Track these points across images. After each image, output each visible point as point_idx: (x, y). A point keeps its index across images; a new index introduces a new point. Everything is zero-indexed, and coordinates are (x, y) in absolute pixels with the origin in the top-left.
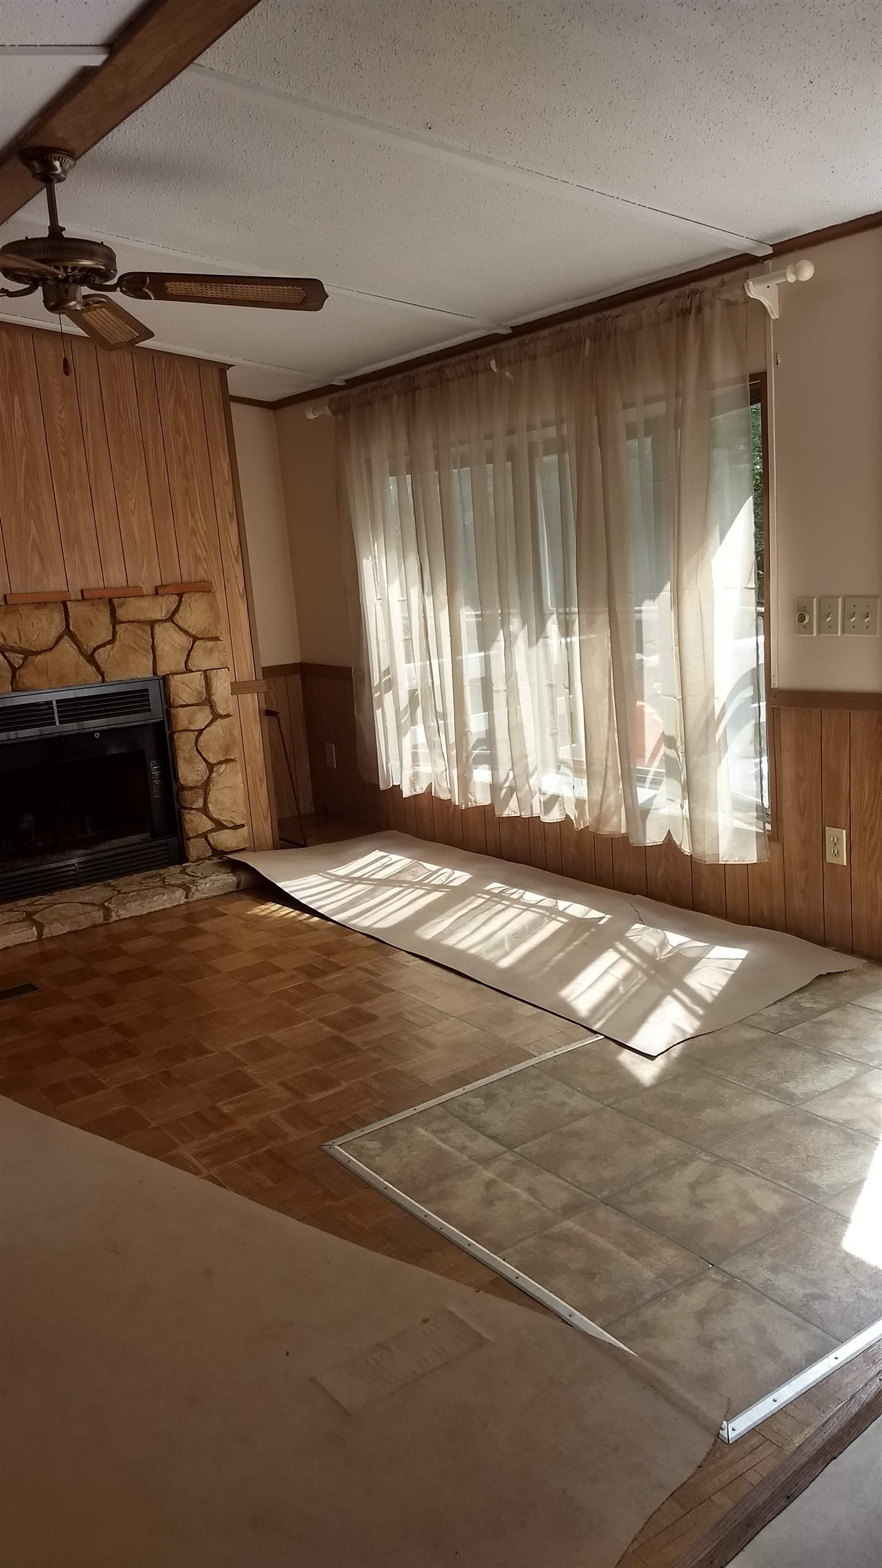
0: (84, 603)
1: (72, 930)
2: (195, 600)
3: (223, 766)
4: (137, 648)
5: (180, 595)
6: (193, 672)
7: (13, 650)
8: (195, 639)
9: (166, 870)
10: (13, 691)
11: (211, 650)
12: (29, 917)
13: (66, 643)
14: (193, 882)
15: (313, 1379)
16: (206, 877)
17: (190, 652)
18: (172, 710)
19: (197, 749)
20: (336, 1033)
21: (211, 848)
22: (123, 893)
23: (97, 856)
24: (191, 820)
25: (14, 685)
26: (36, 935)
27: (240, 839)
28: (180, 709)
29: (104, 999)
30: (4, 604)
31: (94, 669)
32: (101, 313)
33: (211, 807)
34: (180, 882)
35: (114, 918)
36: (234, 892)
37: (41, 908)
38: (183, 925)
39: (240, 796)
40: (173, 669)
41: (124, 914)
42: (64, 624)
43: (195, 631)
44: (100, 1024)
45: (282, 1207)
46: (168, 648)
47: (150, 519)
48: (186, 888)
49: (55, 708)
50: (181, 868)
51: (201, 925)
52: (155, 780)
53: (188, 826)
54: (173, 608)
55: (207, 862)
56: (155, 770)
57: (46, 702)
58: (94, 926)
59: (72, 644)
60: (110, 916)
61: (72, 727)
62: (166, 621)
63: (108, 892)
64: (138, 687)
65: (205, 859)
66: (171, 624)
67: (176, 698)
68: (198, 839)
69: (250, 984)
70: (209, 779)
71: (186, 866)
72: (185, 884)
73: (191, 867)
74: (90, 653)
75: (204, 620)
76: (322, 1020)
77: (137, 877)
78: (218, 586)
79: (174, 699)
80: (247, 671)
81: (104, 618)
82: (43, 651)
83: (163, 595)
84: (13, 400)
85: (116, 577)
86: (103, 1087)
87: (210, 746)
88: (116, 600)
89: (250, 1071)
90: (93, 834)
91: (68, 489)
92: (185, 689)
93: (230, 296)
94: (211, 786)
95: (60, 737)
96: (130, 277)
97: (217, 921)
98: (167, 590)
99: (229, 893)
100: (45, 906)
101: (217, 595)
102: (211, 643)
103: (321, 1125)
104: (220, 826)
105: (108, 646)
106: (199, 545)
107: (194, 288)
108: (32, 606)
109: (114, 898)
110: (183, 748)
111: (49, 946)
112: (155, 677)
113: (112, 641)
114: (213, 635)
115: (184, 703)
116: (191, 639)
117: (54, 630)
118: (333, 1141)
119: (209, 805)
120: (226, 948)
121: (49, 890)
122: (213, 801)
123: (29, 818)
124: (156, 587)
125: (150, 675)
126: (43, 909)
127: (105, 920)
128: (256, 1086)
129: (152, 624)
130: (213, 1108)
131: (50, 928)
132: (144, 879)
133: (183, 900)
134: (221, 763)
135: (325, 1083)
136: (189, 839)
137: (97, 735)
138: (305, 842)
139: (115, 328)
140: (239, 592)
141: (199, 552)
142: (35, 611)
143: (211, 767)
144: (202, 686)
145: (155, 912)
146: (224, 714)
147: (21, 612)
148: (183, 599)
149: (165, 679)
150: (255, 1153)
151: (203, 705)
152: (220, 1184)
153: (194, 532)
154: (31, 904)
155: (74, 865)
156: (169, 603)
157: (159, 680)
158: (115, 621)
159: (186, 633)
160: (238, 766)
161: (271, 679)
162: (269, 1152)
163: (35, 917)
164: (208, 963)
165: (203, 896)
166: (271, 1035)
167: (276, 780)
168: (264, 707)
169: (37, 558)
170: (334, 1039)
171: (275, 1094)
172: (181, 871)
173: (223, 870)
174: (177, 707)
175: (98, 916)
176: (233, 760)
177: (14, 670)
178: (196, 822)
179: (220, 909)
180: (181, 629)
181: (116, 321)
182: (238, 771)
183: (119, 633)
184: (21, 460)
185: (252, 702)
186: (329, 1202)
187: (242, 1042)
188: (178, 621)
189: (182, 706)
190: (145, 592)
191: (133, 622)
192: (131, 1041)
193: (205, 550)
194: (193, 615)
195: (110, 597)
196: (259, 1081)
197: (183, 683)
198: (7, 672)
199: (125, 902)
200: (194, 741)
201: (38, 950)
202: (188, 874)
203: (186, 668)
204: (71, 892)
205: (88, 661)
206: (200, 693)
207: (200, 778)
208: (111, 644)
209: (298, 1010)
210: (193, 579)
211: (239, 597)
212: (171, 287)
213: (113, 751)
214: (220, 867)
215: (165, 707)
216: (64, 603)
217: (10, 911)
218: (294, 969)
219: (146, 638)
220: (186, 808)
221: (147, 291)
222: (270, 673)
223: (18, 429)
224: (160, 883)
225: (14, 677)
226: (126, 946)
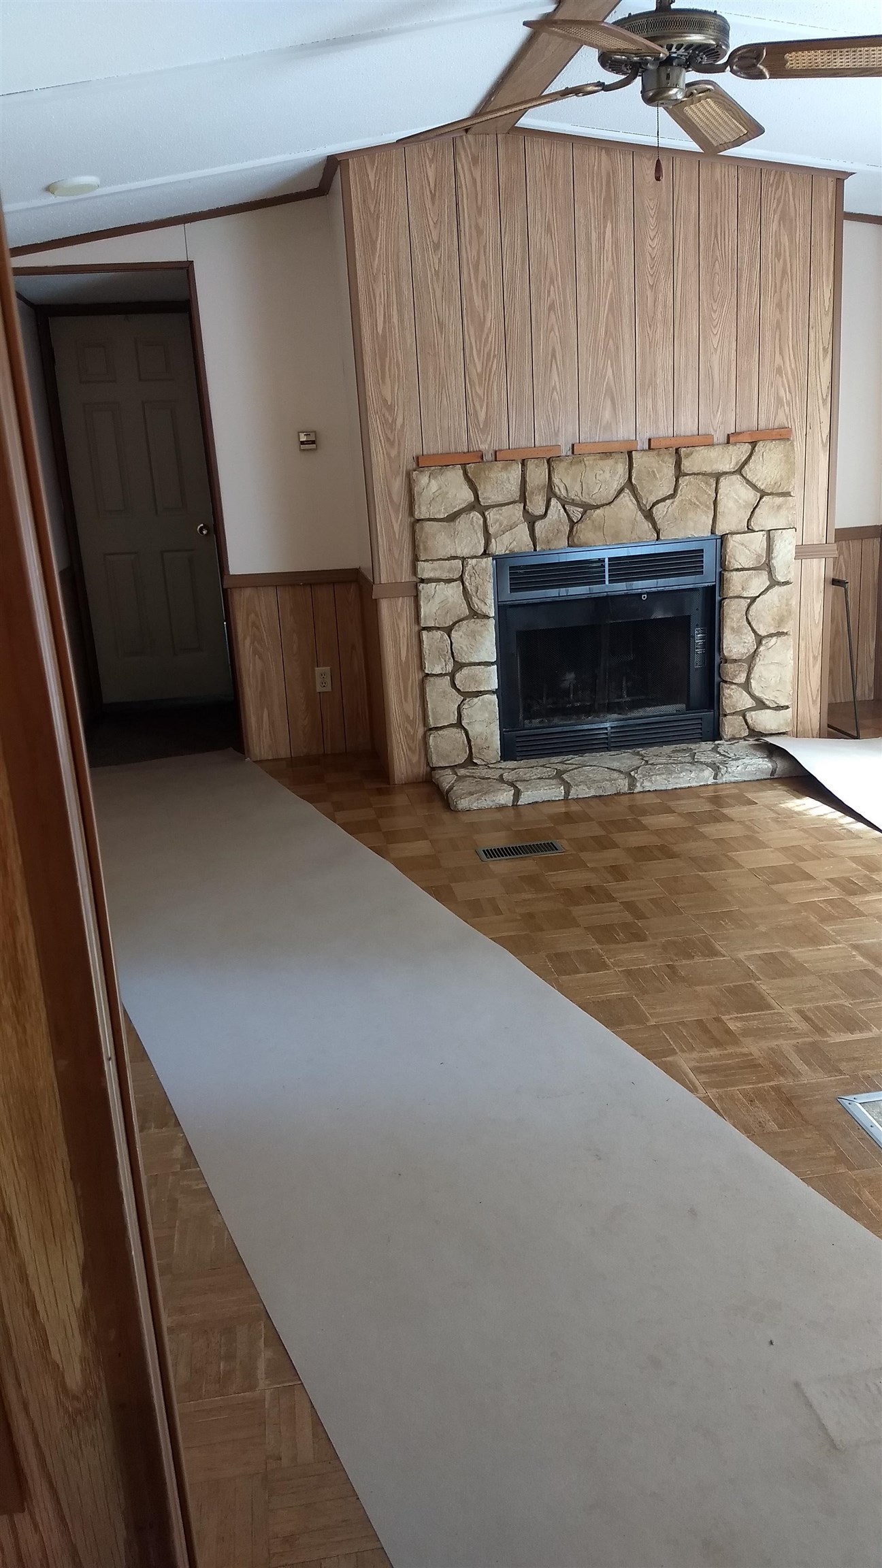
0: (651, 453)
1: (597, 795)
2: (770, 450)
3: (774, 639)
4: (697, 503)
5: (754, 444)
6: (755, 532)
7: (573, 503)
8: (763, 494)
9: (697, 745)
10: (569, 546)
11: (779, 507)
12: (559, 775)
13: (627, 498)
14: (724, 763)
15: (797, 1385)
16: (738, 759)
17: (754, 509)
18: (726, 573)
19: (747, 618)
20: (871, 966)
21: (748, 727)
22: (651, 764)
23: (631, 722)
24: (731, 696)
25: (570, 539)
26: (563, 794)
27: (782, 722)
28: (735, 573)
29: (618, 872)
30: (571, 454)
31: (651, 526)
32: (706, 106)
33: (753, 683)
34: (710, 760)
35: (638, 789)
36: (768, 779)
37: (571, 767)
38: (707, 807)
39: (789, 674)
40: (734, 528)
41: (648, 786)
42: (627, 476)
43: (764, 485)
44: (612, 899)
45: (785, 1158)
46: (731, 504)
47: (733, 357)
48: (716, 769)
49: (607, 566)
50: (713, 746)
51: (726, 811)
52: (697, 649)
53: (726, 702)
54: (744, 459)
55: (742, 742)
56: (698, 637)
57: (599, 559)
58: (618, 794)
59: (632, 498)
60: (635, 786)
61: (621, 587)
62: (733, 473)
63: (636, 761)
64: (693, 546)
65: (740, 738)
66: (738, 476)
67: (732, 560)
68: (735, 717)
69: (774, 887)
70: (755, 653)
71: (718, 744)
72: (715, 764)
73: (723, 745)
74: (648, 508)
75: (776, 472)
76: (856, 947)
77: (667, 749)
78: (798, 432)
79: (729, 562)
80: (816, 533)
81: (669, 470)
82: (603, 505)
83: (735, 444)
84: (605, 227)
85: (687, 425)
86: (605, 966)
87: (762, 616)
88: (684, 449)
89: (764, 987)
90: (628, 699)
91: (650, 326)
92: (743, 551)
93: (864, 65)
94: (757, 660)
95: (607, 597)
96: (745, 50)
97: (745, 808)
98: (740, 438)
99: (761, 780)
100: (574, 766)
101: (795, 443)
102: (781, 499)
103: (841, 1073)
104: (761, 705)
105: (668, 501)
106: (783, 385)
107: (819, 58)
108: (598, 456)
109: (640, 768)
110: (732, 616)
111: (575, 808)
112: (713, 537)
113: (672, 496)
114: (784, 491)
115: (740, 567)
116: (759, 495)
117: (616, 483)
118: (855, 1096)
119: (752, 681)
120: (752, 840)
121: (580, 751)
122: (757, 676)
123: (570, 676)
124: (728, 435)
125: (707, 534)
126: (572, 770)
127: (630, 789)
128: (769, 1007)
129: (718, 476)
130: (718, 1020)
131: (577, 790)
132: (674, 752)
133: (711, 781)
134: (771, 635)
135: (851, 1024)
136: (725, 715)
137: (644, 597)
138: (858, 733)
139: (720, 124)
140: (822, 440)
141: (782, 393)
142: (601, 462)
143: (759, 640)
144: (762, 549)
145: (680, 788)
146: (782, 581)
147: (587, 463)
148: (756, 448)
149: (723, 538)
150: (760, 1085)
151: (761, 570)
152: (716, 1111)
153: (779, 371)
154: (562, 762)
155: (606, 728)
156: (739, 452)
157: (716, 539)
158: (679, 473)
159: (754, 487)
160: (790, 641)
161: (844, 542)
162: (777, 1089)
163: (564, 776)
164: (729, 854)
165: (733, 779)
166: (794, 952)
167: (832, 658)
168: (831, 575)
169: (609, 403)
170: (867, 972)
171: (791, 1021)
172: (713, 749)
173: (758, 754)
174: (732, 571)
175: (623, 784)
176: (783, 634)
177: (572, 524)
178: (735, 698)
179: (750, 796)
180: (748, 482)
181: (722, 115)
182: (790, 646)
183: (681, 487)
184: (606, 297)
185: (817, 569)
186: (842, 1169)
187: (758, 952)
188: (747, 474)
189: (737, 570)
190: (715, 440)
191: (698, 474)
192: (639, 924)
193: (790, 392)
194: (765, 467)
195: (677, 447)
196: (773, 1002)
197: (742, 544)
198: (565, 527)
199: (652, 774)
200: (745, 609)
201: (563, 810)
202: (719, 753)
203: (747, 527)
204: (600, 756)
205: (646, 517)
206: (759, 556)
207: (746, 651)
208: (672, 498)
209: (829, 928)
210: (771, 426)
211: (821, 445)
212: (794, 60)
213: (658, 615)
214: (755, 749)
215: (719, 570)
216: (630, 454)
217: (543, 766)
218: (828, 879)
219: (710, 492)
220: (726, 682)
221: (761, 67)
222: (843, 535)
223: (607, 260)
224: (689, 759)
225: (571, 531)
226: (647, 820)
